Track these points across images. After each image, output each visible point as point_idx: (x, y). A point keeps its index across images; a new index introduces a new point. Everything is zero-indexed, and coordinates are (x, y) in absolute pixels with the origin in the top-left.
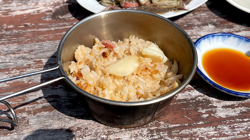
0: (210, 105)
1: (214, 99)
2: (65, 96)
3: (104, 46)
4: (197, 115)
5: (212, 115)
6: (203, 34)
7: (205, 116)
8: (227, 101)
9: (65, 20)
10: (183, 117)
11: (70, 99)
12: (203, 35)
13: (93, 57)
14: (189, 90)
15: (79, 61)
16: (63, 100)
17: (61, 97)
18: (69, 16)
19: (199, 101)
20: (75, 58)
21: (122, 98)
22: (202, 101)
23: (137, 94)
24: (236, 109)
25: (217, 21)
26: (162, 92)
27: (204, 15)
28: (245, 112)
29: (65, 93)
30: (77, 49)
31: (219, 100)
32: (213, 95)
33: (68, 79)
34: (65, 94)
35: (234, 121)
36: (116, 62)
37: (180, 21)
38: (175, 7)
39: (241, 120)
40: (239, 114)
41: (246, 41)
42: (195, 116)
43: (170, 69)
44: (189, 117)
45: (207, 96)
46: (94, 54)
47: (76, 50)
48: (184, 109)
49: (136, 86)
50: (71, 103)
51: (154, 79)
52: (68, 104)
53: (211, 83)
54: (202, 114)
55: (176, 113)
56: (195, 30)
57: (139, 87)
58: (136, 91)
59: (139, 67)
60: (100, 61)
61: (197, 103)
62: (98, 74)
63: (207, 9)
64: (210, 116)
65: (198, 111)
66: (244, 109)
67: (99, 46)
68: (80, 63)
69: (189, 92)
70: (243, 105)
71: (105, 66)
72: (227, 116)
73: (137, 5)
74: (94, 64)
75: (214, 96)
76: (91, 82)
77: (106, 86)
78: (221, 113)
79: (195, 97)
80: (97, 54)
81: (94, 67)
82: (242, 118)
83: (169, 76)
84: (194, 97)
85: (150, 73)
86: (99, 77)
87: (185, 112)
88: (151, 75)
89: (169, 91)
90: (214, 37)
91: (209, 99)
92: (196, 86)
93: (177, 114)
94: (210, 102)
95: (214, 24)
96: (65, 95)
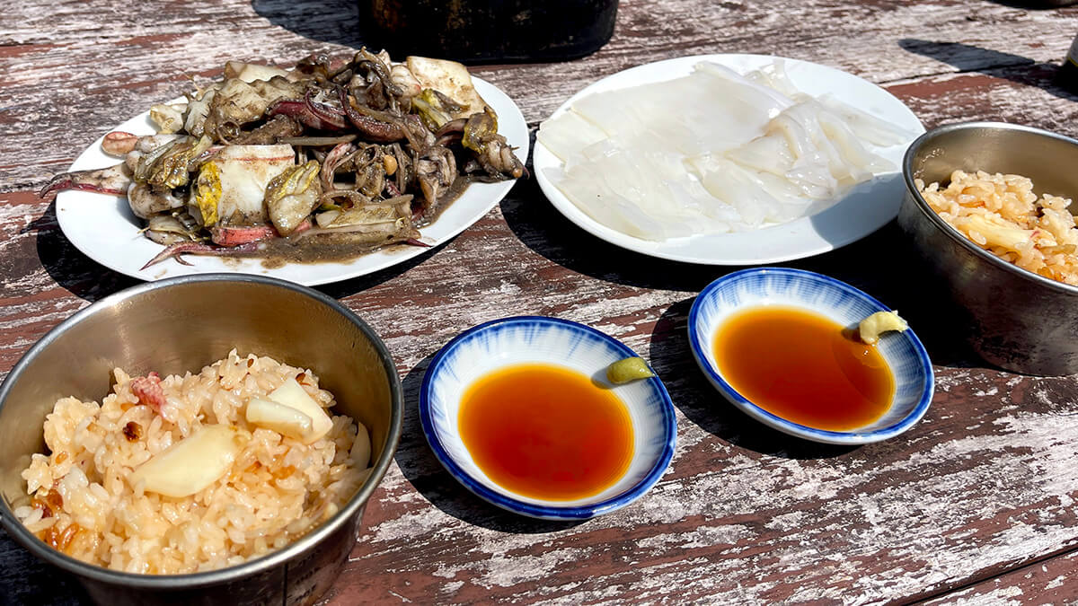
0: (472, 550)
1: (486, 532)
2: (18, 566)
3: (136, 400)
4: (428, 588)
5: (475, 581)
6: (478, 317)
7: (453, 586)
8: (522, 533)
9: (24, 296)
10: (388, 597)
11: (33, 572)
12: (478, 323)
13: (97, 439)
14: (415, 508)
15: (56, 452)
16: (12, 577)
17: (3, 569)
18: (41, 277)
19: (441, 543)
20: (46, 441)
21: (182, 560)
22: (450, 541)
23: (229, 543)
24: (546, 556)
25: (530, 270)
26: (295, 535)
27: (492, 248)
28: (569, 564)
29: (19, 554)
30: (52, 412)
31: (501, 534)
32: (484, 519)
33: (13, 522)
34: (18, 557)
35: (533, 594)
36: (168, 450)
37: (414, 274)
38: (390, 237)
39: (554, 589)
40: (553, 569)
41: (592, 340)
42: (422, 590)
43: (349, 451)
44: (406, 593)
45: (467, 524)
46: (103, 428)
47: (48, 417)
48: (394, 571)
49: (223, 522)
50: (35, 587)
51: (282, 493)
52: (28, 590)
53: (469, 484)
54: (445, 580)
55: (367, 586)
56: (457, 304)
57: (230, 524)
58: (223, 535)
59: (235, 463)
60: (116, 453)
61: (434, 549)
62: (111, 493)
63: (504, 227)
64: (468, 584)
65: (434, 574)
66: (567, 555)
67: (122, 400)
68: (59, 461)
69: (413, 514)
70: (568, 542)
71: (133, 466)
72: (516, 579)
73: (269, 233)
74: (98, 460)
75: (487, 521)
76: (88, 521)
77: (131, 529)
78: (501, 575)
79: (429, 530)
80: (111, 427)
81: (100, 470)
82: (558, 581)
83: (335, 478)
84: (426, 530)
85: (270, 477)
86: (115, 499)
87: (394, 580)
88: (272, 483)
89: (312, 527)
90: (500, 332)
91: (472, 533)
92: (438, 495)
93: (370, 589)
94: (471, 541)
95: (520, 282)
96: (17, 560)
